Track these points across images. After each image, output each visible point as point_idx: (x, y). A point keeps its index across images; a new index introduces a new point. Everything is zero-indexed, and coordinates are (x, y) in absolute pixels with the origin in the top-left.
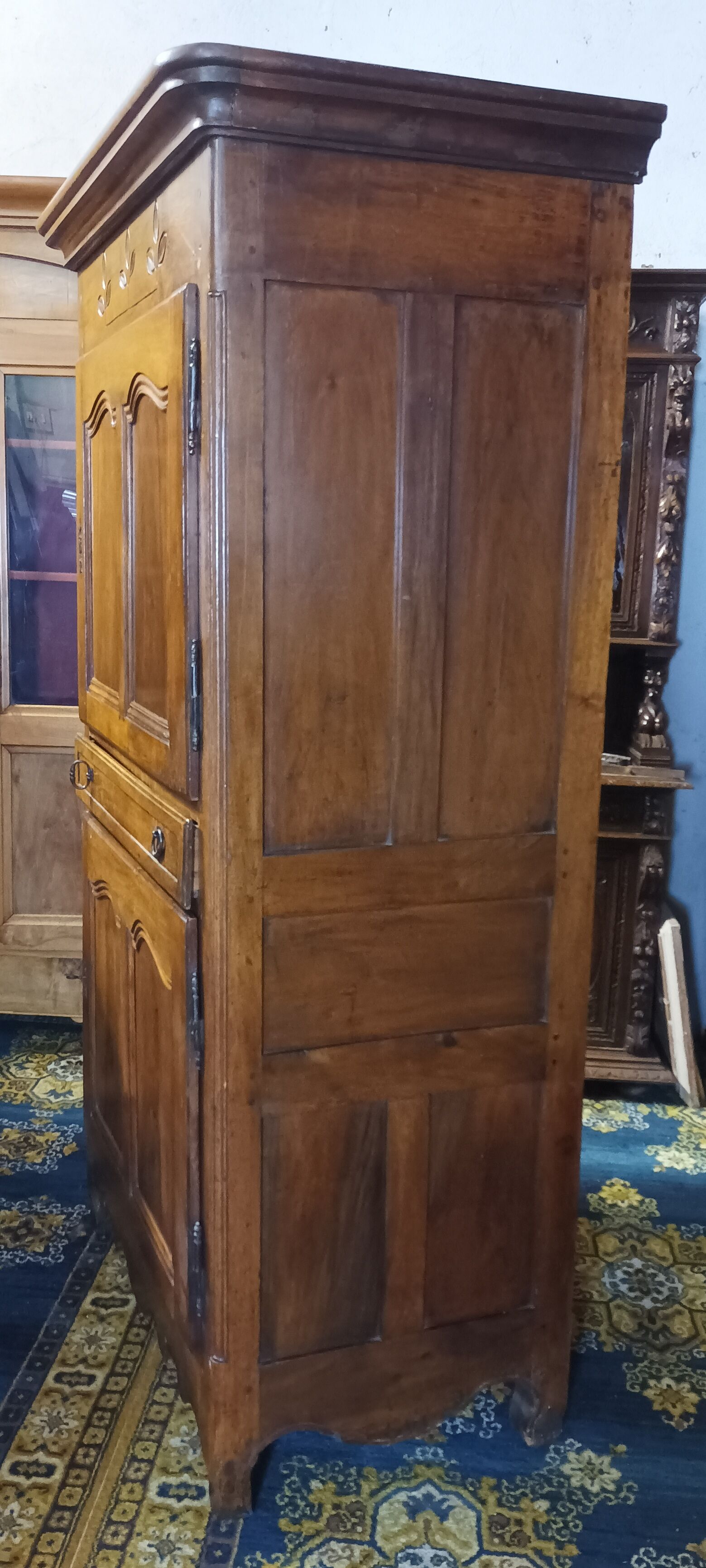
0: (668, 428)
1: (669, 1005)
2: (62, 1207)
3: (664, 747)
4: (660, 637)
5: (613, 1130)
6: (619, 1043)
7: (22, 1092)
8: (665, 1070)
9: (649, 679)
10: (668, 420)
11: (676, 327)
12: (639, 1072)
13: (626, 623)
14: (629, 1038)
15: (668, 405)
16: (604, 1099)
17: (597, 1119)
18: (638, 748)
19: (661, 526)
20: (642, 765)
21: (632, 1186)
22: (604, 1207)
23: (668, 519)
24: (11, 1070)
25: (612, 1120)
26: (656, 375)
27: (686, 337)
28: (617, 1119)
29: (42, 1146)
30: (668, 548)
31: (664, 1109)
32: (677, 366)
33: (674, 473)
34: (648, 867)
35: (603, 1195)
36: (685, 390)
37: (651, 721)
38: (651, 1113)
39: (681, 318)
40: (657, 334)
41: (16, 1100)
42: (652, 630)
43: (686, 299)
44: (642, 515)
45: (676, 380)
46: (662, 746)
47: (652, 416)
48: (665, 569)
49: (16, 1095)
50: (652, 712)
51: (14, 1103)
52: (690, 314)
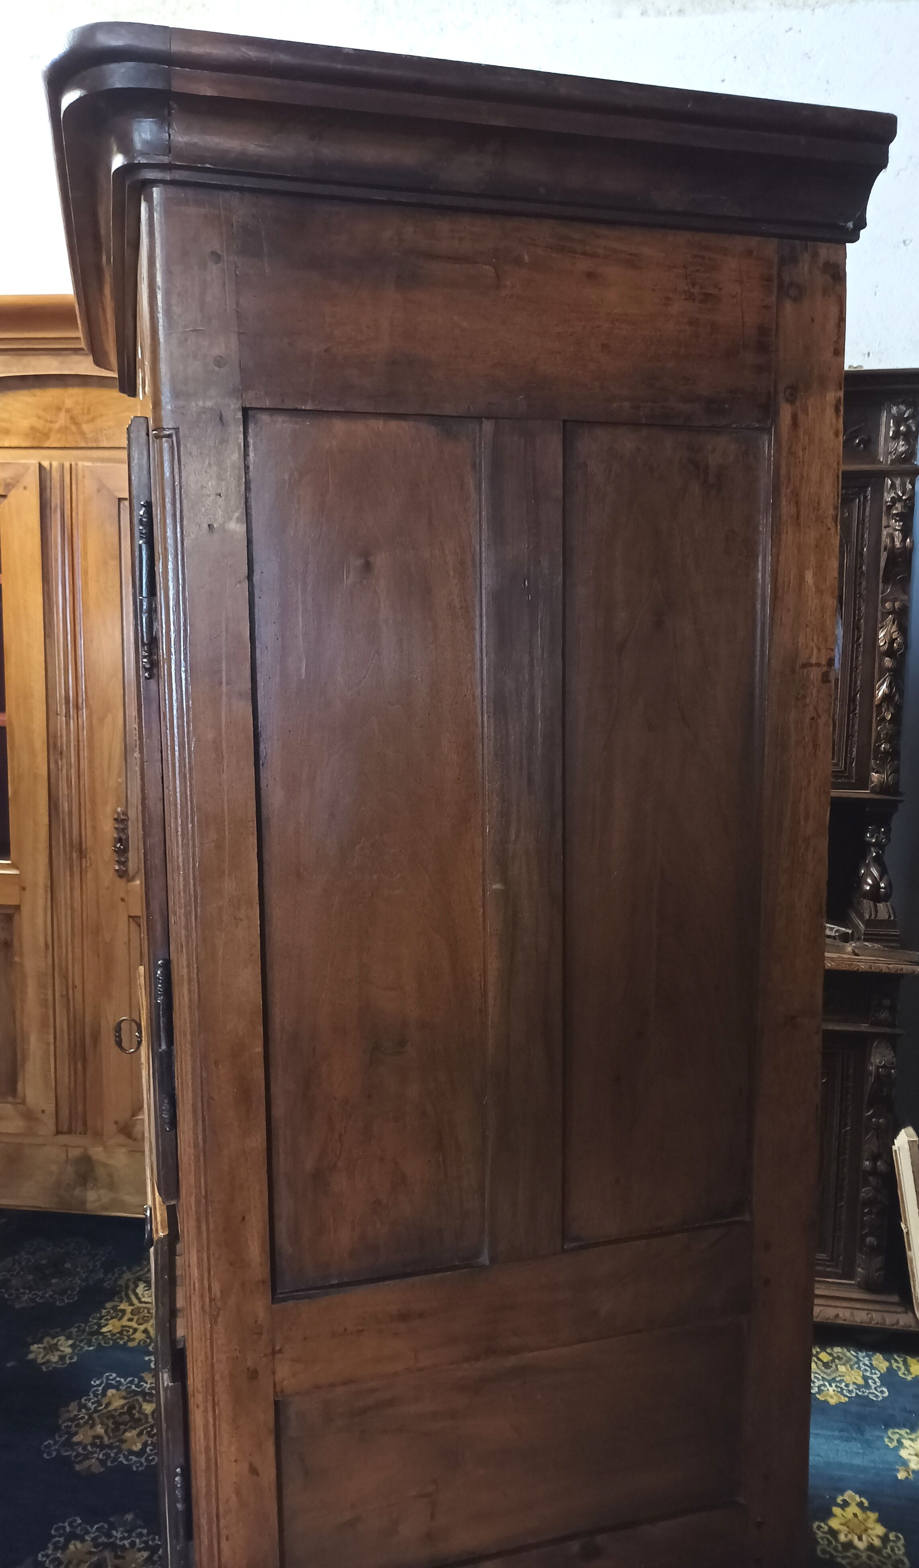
0: (885, 550)
1: (908, 1233)
2: (148, 1534)
3: (892, 918)
4: (883, 788)
5: (844, 1400)
6: (848, 1274)
7: (142, 1327)
8: (906, 1312)
9: (872, 837)
10: (885, 540)
11: (891, 434)
12: (874, 1315)
13: (841, 772)
14: (859, 1269)
15: (884, 523)
16: (832, 1346)
17: (824, 1379)
18: (861, 917)
19: (881, 660)
20: (866, 940)
21: (872, 1508)
22: (835, 1549)
23: (890, 652)
24: (137, 1291)
25: (841, 1381)
26: (870, 489)
27: (903, 445)
28: (847, 1379)
29: (147, 1422)
30: (890, 687)
31: (905, 1363)
32: (894, 479)
33: (894, 601)
34: (878, 1067)
35: (834, 1523)
36: (905, 506)
37: (876, 886)
38: (890, 1369)
39: (897, 425)
40: (870, 442)
41: (134, 1339)
42: (872, 782)
43: (902, 403)
44: (857, 648)
45: (893, 495)
46: (890, 917)
47: (866, 536)
48: (888, 710)
49: (135, 1330)
50: (875, 873)
51: (130, 1344)
52: (908, 418)
